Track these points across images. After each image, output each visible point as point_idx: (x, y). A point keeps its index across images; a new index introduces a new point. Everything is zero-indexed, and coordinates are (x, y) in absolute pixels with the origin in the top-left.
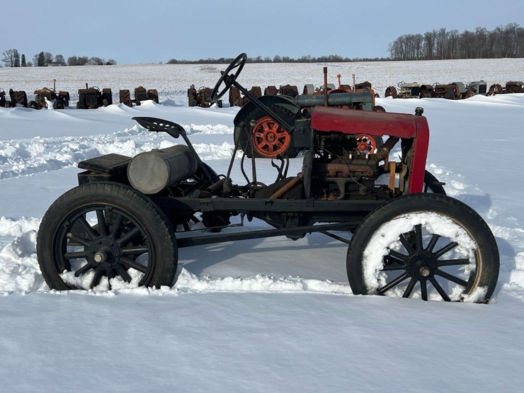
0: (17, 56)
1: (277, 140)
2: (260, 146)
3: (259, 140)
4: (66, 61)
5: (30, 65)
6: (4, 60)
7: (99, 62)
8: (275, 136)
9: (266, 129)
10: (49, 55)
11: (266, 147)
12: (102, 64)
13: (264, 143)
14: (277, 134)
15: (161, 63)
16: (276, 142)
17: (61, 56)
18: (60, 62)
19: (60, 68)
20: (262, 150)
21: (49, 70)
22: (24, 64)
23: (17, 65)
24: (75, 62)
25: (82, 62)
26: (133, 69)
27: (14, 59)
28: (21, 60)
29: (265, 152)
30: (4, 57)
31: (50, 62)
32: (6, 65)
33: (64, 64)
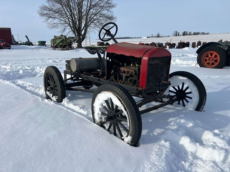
0: (177, 33)
1: (214, 60)
2: (206, 63)
3: (206, 60)
4: (192, 34)
5: (180, 35)
6: (173, 34)
7: (204, 34)
8: (213, 59)
9: (210, 56)
10: (187, 32)
11: (208, 63)
12: (205, 34)
13: (208, 61)
14: (214, 58)
15: (228, 33)
16: (213, 62)
17: (191, 32)
18: (190, 34)
19: (190, 36)
20: (207, 64)
21: (186, 36)
22: (179, 35)
23: (176, 36)
24: (195, 34)
25: (198, 34)
26: (215, 35)
27: (176, 34)
28: (178, 34)
29: (208, 65)
30: (173, 33)
31: (187, 34)
32: (173, 36)
33: (191, 35)
